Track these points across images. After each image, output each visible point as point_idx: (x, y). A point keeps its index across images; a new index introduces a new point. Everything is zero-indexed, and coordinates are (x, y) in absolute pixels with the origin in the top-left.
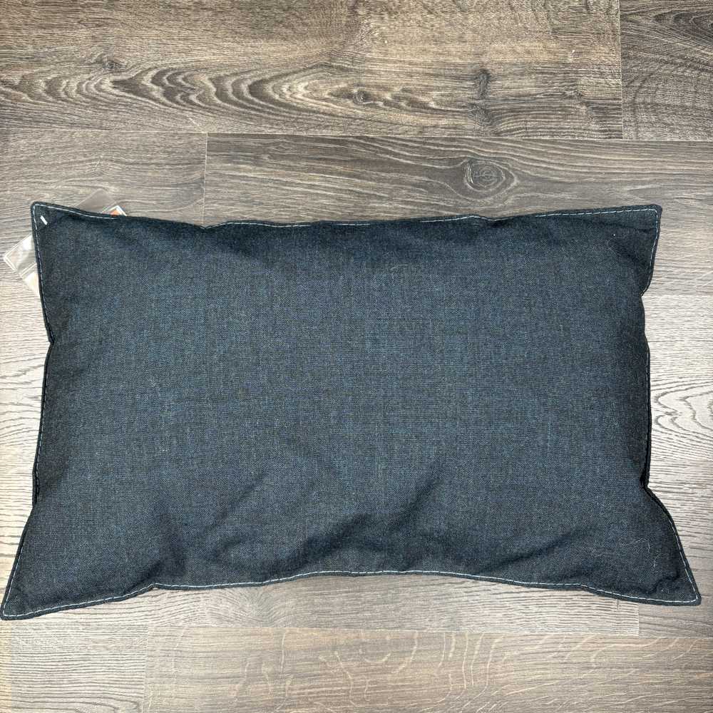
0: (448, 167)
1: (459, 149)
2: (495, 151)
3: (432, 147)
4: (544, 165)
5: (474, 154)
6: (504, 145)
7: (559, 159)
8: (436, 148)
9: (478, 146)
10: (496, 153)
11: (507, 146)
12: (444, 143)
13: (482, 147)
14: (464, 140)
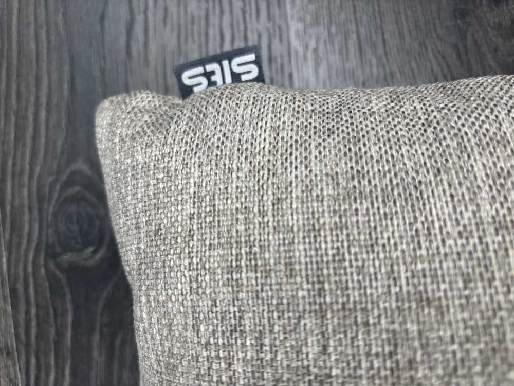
0: (68, 297)
1: (31, 280)
2: (27, 211)
3: (33, 331)
4: (43, 114)
5: (37, 250)
6: (13, 195)
7: (27, 87)
8: (34, 323)
9: (19, 244)
10: (30, 208)
11: (13, 189)
12: (22, 308)
13: (20, 236)
14: (13, 271)
